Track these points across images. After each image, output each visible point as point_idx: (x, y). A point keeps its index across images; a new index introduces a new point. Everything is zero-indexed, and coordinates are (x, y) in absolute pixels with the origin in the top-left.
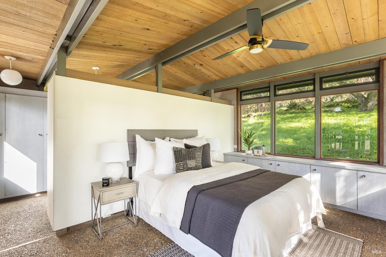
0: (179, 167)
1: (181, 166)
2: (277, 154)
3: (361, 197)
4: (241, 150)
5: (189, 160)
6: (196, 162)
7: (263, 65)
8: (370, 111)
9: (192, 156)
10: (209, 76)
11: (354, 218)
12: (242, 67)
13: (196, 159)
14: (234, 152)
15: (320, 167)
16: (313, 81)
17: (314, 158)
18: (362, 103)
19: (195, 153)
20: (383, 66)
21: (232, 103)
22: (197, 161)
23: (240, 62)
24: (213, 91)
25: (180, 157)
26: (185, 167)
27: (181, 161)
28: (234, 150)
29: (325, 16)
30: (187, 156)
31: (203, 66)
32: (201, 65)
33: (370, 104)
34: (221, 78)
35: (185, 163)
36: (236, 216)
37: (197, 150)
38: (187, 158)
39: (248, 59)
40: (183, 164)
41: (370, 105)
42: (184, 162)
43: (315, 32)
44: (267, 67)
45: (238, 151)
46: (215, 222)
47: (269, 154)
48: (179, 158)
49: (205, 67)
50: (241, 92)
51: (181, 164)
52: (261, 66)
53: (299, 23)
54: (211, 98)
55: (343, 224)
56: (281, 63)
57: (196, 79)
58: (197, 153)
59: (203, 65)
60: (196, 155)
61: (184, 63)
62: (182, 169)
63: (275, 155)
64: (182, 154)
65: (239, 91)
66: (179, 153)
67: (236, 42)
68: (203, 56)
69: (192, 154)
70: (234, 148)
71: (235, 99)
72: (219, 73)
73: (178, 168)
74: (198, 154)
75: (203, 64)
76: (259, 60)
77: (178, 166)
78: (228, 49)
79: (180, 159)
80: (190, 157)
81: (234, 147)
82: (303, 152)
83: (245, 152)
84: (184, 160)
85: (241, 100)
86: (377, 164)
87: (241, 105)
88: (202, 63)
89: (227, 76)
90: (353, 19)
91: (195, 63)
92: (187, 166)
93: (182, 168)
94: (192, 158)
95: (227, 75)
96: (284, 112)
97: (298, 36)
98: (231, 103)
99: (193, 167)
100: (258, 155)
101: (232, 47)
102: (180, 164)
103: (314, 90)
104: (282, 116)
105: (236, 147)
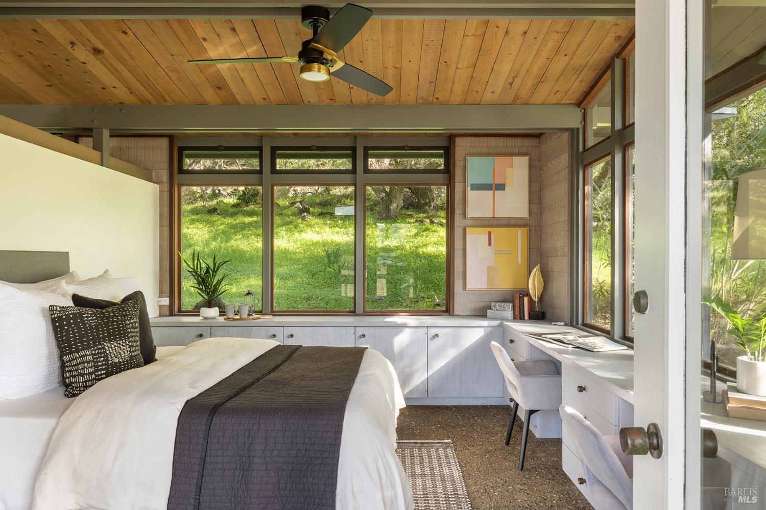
0: (80, 367)
1: (88, 362)
2: (277, 312)
3: (433, 373)
4: (180, 311)
5: (110, 341)
6: (130, 347)
7: (271, 98)
8: (393, 220)
9: (118, 328)
10: (103, 88)
11: (425, 413)
12: (219, 88)
13: (129, 336)
14: (160, 316)
15: (372, 329)
16: (351, 152)
17: (353, 313)
18: (382, 202)
19: (126, 320)
20: (455, 146)
21: (154, 175)
22: (131, 341)
23: (219, 75)
24: (106, 133)
25: (81, 337)
26: (99, 364)
27: (88, 347)
28: (160, 312)
29: (413, 44)
30: (103, 331)
31: (100, 56)
32: (96, 51)
33: (394, 206)
34: (144, 102)
35: (101, 353)
36: (331, 432)
37: (128, 310)
38: (104, 337)
39: (243, 75)
40: (95, 354)
41: (393, 209)
42: (95, 350)
43: (390, 64)
44: (278, 104)
45: (171, 314)
46: (277, 465)
47: (260, 312)
48: (76, 339)
49: (107, 60)
50: (181, 150)
51: (86, 355)
52: (265, 99)
53: (372, 40)
54: (102, 155)
55: (416, 426)
56: (309, 102)
57: (51, 86)
58: (131, 318)
59: (103, 52)
60: (129, 324)
61: (34, 30)
62: (91, 370)
63: (274, 313)
64: (84, 324)
65: (177, 144)
66: (75, 323)
67: (233, 29)
68: (119, 31)
69: (118, 324)
70: (161, 307)
71: (165, 165)
72: (144, 87)
73: (77, 370)
74: (132, 321)
75: (106, 51)
76: (267, 84)
77: (77, 364)
78: (206, 37)
79: (82, 342)
80: (114, 332)
81: (160, 304)
82: (309, 305)
83: (199, 315)
84: (94, 343)
85: (181, 171)
86: (446, 314)
87: (180, 185)
88: (100, 46)
89: (166, 101)
90: (446, 62)
91: (75, 40)
92: (107, 360)
93: (91, 367)
94: (120, 334)
95: (167, 97)
96: (232, 210)
97: (361, 62)
98: (152, 174)
99: (123, 362)
100: (238, 317)
101: (218, 35)
102: (83, 356)
103: (354, 171)
104: (229, 220)
105: (166, 301)
